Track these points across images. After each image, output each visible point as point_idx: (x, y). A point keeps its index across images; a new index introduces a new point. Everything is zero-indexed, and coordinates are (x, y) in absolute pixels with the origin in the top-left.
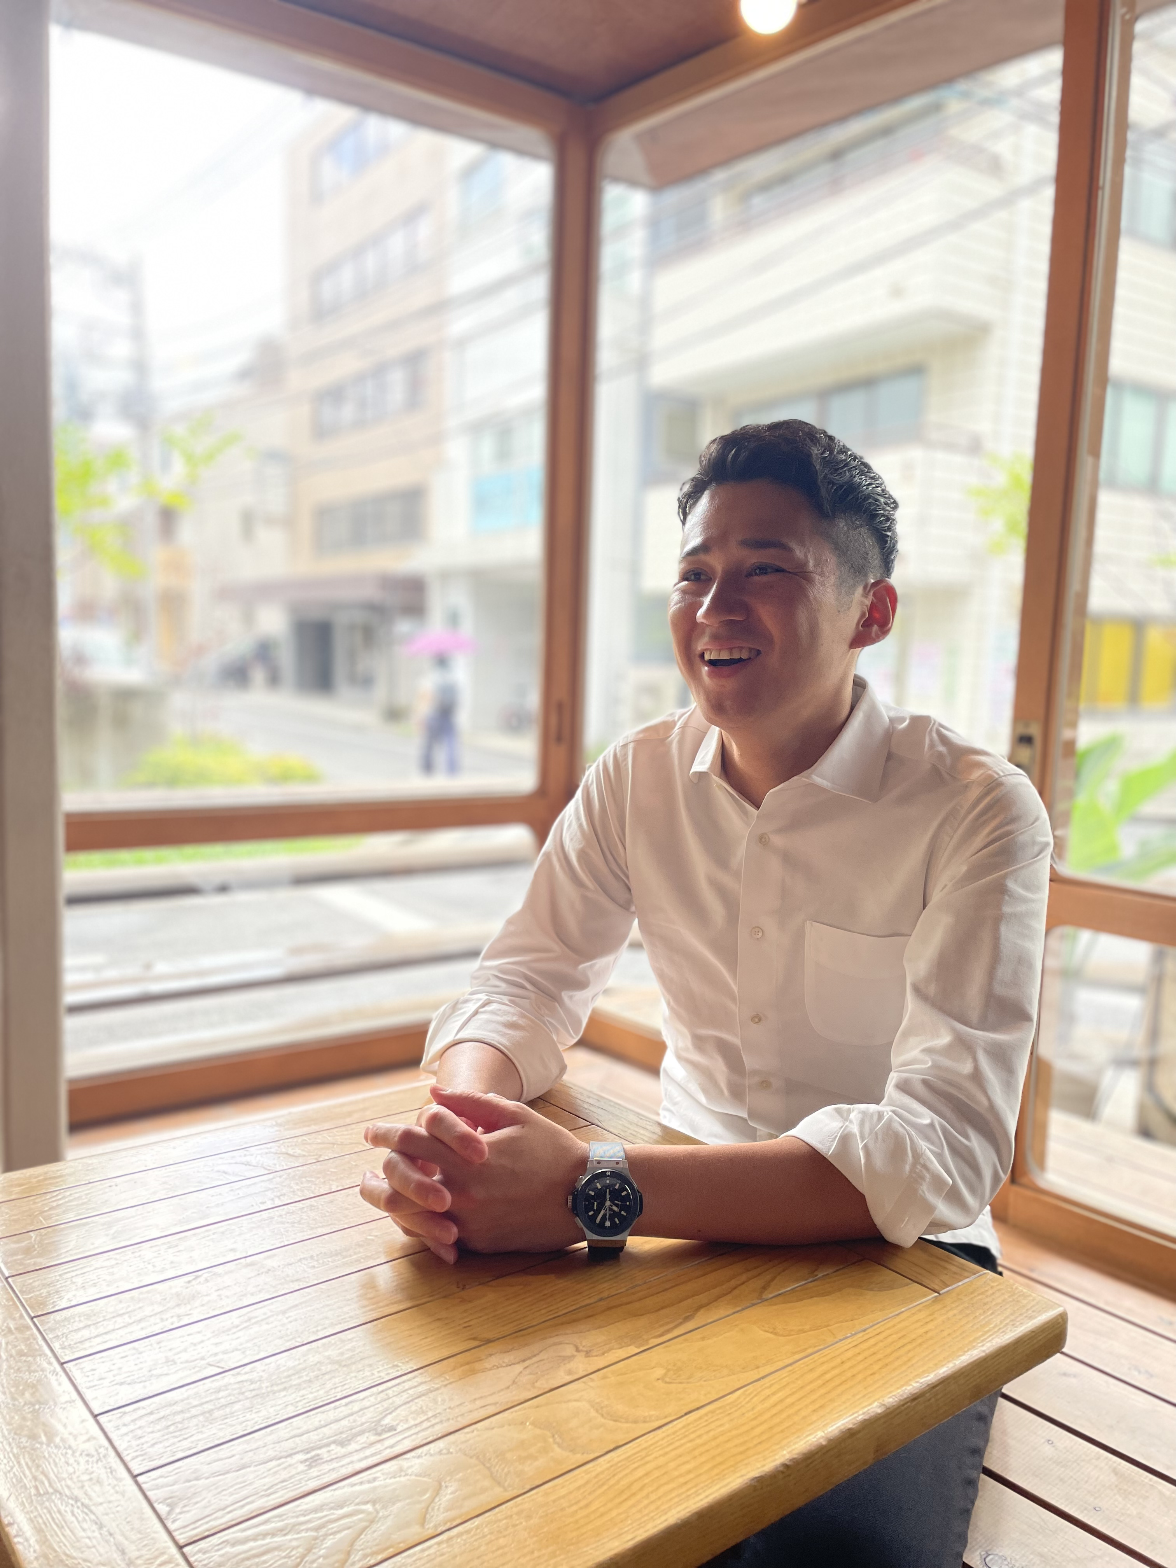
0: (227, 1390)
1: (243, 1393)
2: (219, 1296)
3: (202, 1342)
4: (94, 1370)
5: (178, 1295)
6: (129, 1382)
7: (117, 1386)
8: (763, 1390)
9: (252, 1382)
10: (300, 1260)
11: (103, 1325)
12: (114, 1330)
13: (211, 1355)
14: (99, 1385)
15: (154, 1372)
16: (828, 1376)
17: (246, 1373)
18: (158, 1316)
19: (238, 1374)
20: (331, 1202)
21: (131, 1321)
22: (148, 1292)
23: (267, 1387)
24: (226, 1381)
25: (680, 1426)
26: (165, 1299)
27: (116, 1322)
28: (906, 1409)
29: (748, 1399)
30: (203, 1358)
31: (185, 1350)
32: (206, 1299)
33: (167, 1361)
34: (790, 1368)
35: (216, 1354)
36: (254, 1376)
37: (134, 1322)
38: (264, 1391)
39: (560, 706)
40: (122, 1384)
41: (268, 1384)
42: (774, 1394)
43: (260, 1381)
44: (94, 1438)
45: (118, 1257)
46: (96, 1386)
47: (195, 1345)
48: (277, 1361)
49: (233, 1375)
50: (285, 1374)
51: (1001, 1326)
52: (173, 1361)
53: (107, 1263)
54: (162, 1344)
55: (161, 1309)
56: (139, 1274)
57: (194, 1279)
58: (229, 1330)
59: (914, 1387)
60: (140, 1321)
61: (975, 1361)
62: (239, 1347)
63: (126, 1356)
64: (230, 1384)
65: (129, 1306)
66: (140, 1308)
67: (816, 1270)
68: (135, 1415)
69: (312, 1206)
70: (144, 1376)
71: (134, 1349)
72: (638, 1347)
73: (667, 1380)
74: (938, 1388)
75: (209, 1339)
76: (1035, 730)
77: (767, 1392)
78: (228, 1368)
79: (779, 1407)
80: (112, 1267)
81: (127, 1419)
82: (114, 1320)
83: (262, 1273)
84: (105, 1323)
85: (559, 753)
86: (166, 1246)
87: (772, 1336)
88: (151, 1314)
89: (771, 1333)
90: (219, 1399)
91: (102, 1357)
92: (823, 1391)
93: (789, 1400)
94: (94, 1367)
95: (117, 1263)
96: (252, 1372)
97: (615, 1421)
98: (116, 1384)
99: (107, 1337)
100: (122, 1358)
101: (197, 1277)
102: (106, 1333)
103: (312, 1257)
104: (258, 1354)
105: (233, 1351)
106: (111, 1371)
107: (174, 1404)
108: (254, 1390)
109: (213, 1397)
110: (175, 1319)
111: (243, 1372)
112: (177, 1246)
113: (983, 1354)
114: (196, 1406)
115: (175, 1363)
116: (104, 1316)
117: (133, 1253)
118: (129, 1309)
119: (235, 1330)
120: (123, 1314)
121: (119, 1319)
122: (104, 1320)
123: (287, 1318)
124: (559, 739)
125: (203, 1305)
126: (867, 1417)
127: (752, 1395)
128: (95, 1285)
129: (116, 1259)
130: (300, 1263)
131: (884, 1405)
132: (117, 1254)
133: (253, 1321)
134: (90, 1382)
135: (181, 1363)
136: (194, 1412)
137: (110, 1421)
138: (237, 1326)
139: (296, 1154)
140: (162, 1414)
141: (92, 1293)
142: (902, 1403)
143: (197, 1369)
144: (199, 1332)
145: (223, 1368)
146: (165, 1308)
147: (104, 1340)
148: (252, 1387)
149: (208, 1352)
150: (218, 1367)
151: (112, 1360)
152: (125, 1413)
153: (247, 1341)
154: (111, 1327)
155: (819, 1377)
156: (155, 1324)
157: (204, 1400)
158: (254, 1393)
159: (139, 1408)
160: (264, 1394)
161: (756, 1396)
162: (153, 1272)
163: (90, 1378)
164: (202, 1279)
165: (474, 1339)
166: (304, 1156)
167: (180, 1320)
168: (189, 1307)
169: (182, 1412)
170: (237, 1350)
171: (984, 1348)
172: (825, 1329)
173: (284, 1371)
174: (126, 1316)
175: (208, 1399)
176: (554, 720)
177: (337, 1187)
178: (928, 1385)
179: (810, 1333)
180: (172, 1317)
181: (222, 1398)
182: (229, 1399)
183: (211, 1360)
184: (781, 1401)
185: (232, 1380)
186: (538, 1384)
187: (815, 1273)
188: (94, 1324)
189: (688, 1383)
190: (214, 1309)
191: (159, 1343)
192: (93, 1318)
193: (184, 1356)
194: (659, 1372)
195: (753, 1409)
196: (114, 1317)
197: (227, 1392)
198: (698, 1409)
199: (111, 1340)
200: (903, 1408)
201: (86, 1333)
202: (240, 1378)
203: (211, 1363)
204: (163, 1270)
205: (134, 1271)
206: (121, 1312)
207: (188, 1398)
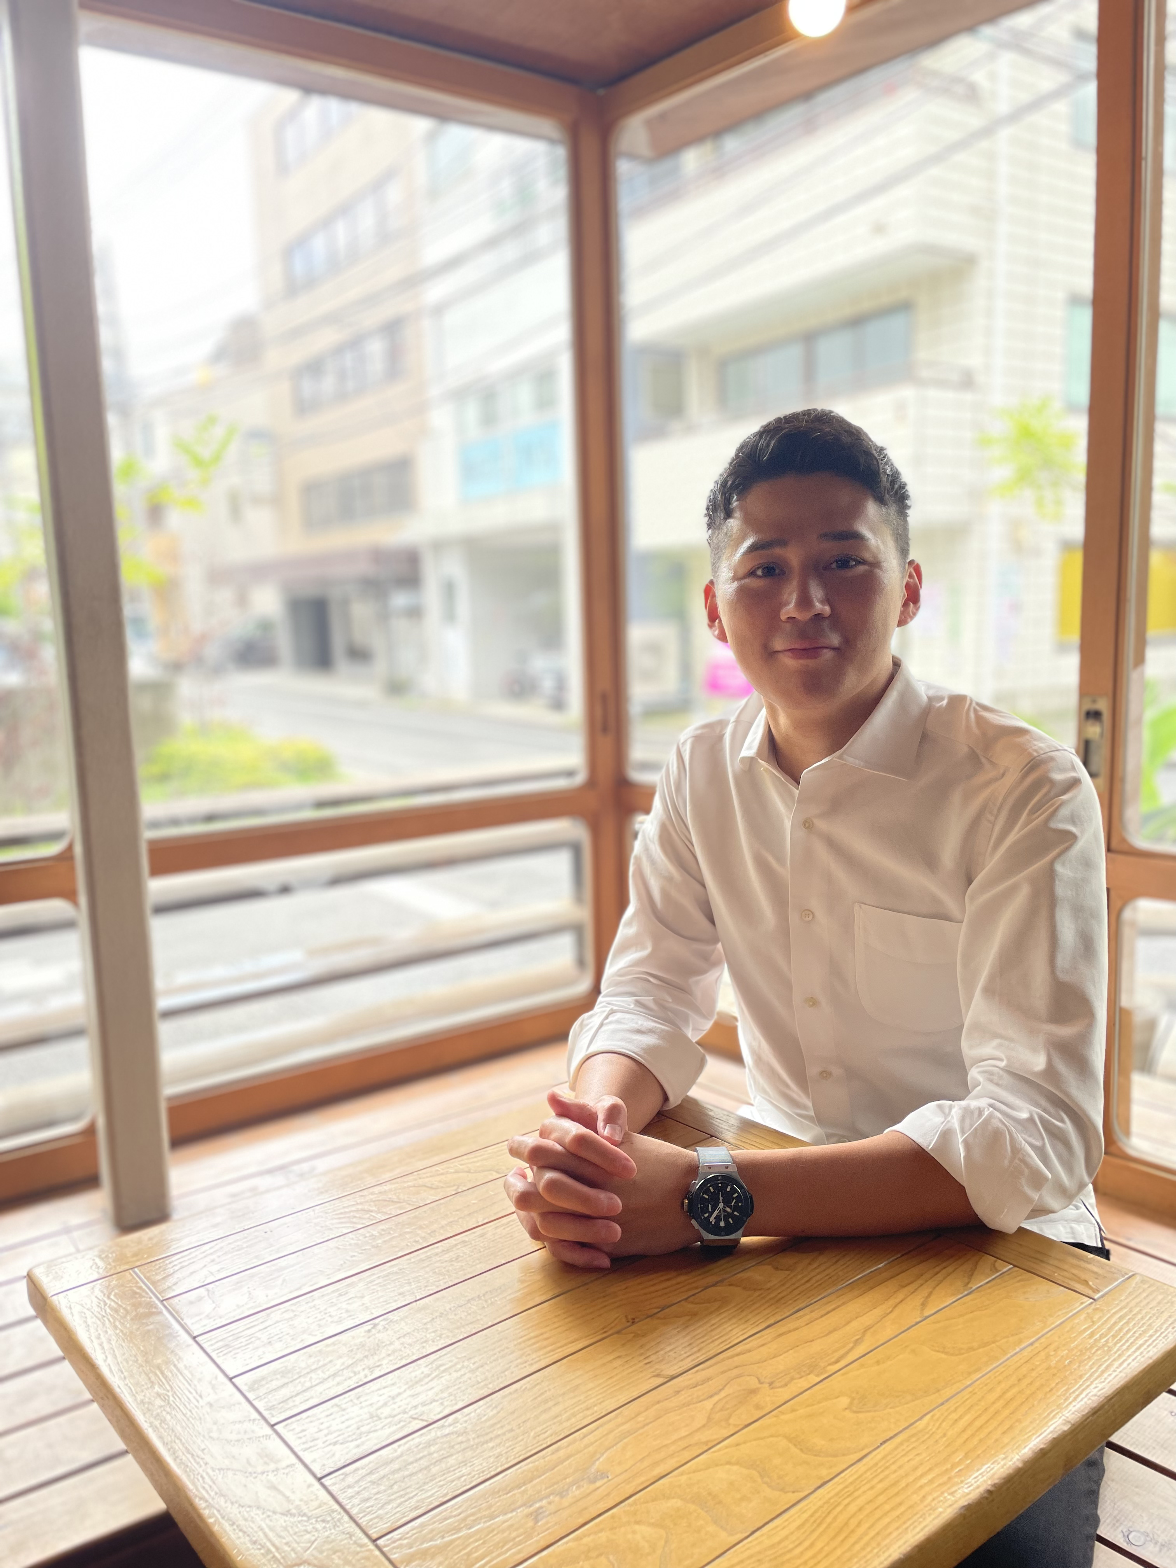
0: (437, 1444)
1: (453, 1447)
2: (402, 1344)
3: (399, 1394)
4: (303, 1431)
5: (363, 1345)
6: (341, 1441)
7: (331, 1447)
8: (949, 1414)
9: (459, 1434)
10: (469, 1301)
11: (300, 1382)
12: (312, 1387)
13: (411, 1408)
14: (314, 1446)
15: (363, 1429)
16: (1009, 1395)
17: (450, 1425)
18: (350, 1369)
19: (443, 1426)
20: (482, 1235)
21: (326, 1376)
22: (334, 1344)
23: (474, 1439)
24: (433, 1434)
25: (879, 1457)
26: (352, 1351)
27: (311, 1378)
28: (1088, 1424)
29: (937, 1425)
30: (405, 1412)
31: (385, 1404)
32: (391, 1348)
33: (372, 1417)
34: (970, 1389)
35: (416, 1407)
36: (459, 1426)
37: (329, 1377)
38: (472, 1443)
39: (604, 698)
40: (335, 1443)
41: (473, 1436)
42: (961, 1417)
43: (465, 1432)
44: (325, 1504)
45: (293, 1308)
46: (310, 1447)
47: (393, 1398)
48: (476, 1410)
49: (438, 1428)
50: (488, 1424)
51: (1163, 1330)
52: (377, 1416)
53: (287, 1316)
54: (362, 1399)
55: (350, 1362)
56: (320, 1326)
57: (373, 1328)
58: (421, 1380)
59: (1093, 1401)
60: (334, 1375)
61: (1144, 1369)
62: (436, 1398)
63: (331, 1414)
64: (438, 1438)
65: (319, 1361)
66: (331, 1362)
67: (968, 1283)
68: (357, 1477)
69: (464, 1242)
70: (354, 1434)
71: (337, 1405)
72: (817, 1376)
73: (854, 1408)
74: (1113, 1400)
75: (405, 1391)
76: (1103, 705)
77: (954, 1416)
78: (431, 1421)
79: (969, 1432)
80: (291, 1319)
81: (350, 1480)
82: (309, 1376)
83: (436, 1317)
84: (302, 1380)
85: (606, 743)
86: (336, 1294)
87: (943, 1356)
88: (342, 1368)
89: (942, 1352)
90: (432, 1454)
91: (308, 1417)
92: (1007, 1412)
93: (978, 1423)
94: (304, 1428)
95: (295, 1315)
96: (454, 1423)
97: (816, 1455)
98: (330, 1444)
99: (307, 1395)
100: (327, 1416)
101: (375, 1325)
102: (304, 1391)
103: (479, 1297)
104: (456, 1404)
105: (431, 1403)
106: (321, 1431)
107: (391, 1462)
108: (462, 1442)
109: (425, 1453)
110: (366, 1371)
111: (446, 1424)
112: (347, 1293)
113: (1151, 1361)
114: (412, 1463)
115: (380, 1419)
116: (298, 1373)
117: (307, 1303)
118: (321, 1363)
119: (427, 1380)
120: (316, 1369)
121: (313, 1375)
122: (300, 1377)
123: (474, 1363)
124: (605, 729)
125: (389, 1355)
126: (1055, 1436)
127: (941, 1420)
128: (280, 1340)
129: (293, 1311)
130: (469, 1305)
131: (1069, 1422)
132: (292, 1304)
133: (442, 1368)
134: (304, 1443)
135: (386, 1418)
136: (411, 1469)
137: (334, 1484)
138: (429, 1375)
139: (434, 1186)
140: (382, 1473)
141: (279, 1349)
142: (1084, 1418)
143: (402, 1424)
144: (393, 1384)
145: (426, 1421)
146: (354, 1360)
147: (306, 1398)
148: (460, 1439)
149: (408, 1404)
150: (422, 1420)
151: (319, 1419)
152: (346, 1475)
153: (442, 1391)
154: (308, 1384)
155: (1000, 1397)
156: (350, 1378)
157: (418, 1456)
158: (463, 1446)
159: (357, 1469)
160: (473, 1446)
161: (943, 1421)
162: (332, 1322)
163: (304, 1440)
164: (380, 1327)
165: (658, 1376)
166: (442, 1187)
167: (372, 1372)
168: (376, 1358)
169: (400, 1469)
170: (434, 1401)
171: (1151, 1354)
172: (993, 1345)
173: (486, 1421)
174: (319, 1372)
175: (421, 1455)
176: (599, 712)
177: (484, 1219)
178: (1106, 1397)
179: (981, 1350)
180: (364, 1369)
181: (434, 1452)
182: (441, 1453)
183: (412, 1412)
184: (970, 1424)
185: (439, 1434)
186: (731, 1421)
187: (970, 1285)
188: (291, 1382)
189: (875, 1411)
190: (401, 1359)
191: (358, 1398)
192: (290, 1375)
193: (386, 1411)
194: (844, 1401)
195: (945, 1435)
196: (308, 1373)
197: (437, 1446)
198: (891, 1438)
199: (312, 1397)
200: (1086, 1422)
201: (285, 1392)
202: (447, 1431)
203: (415, 1416)
204: (340, 1321)
205: (314, 1322)
206: (313, 1367)
207: (401, 1455)
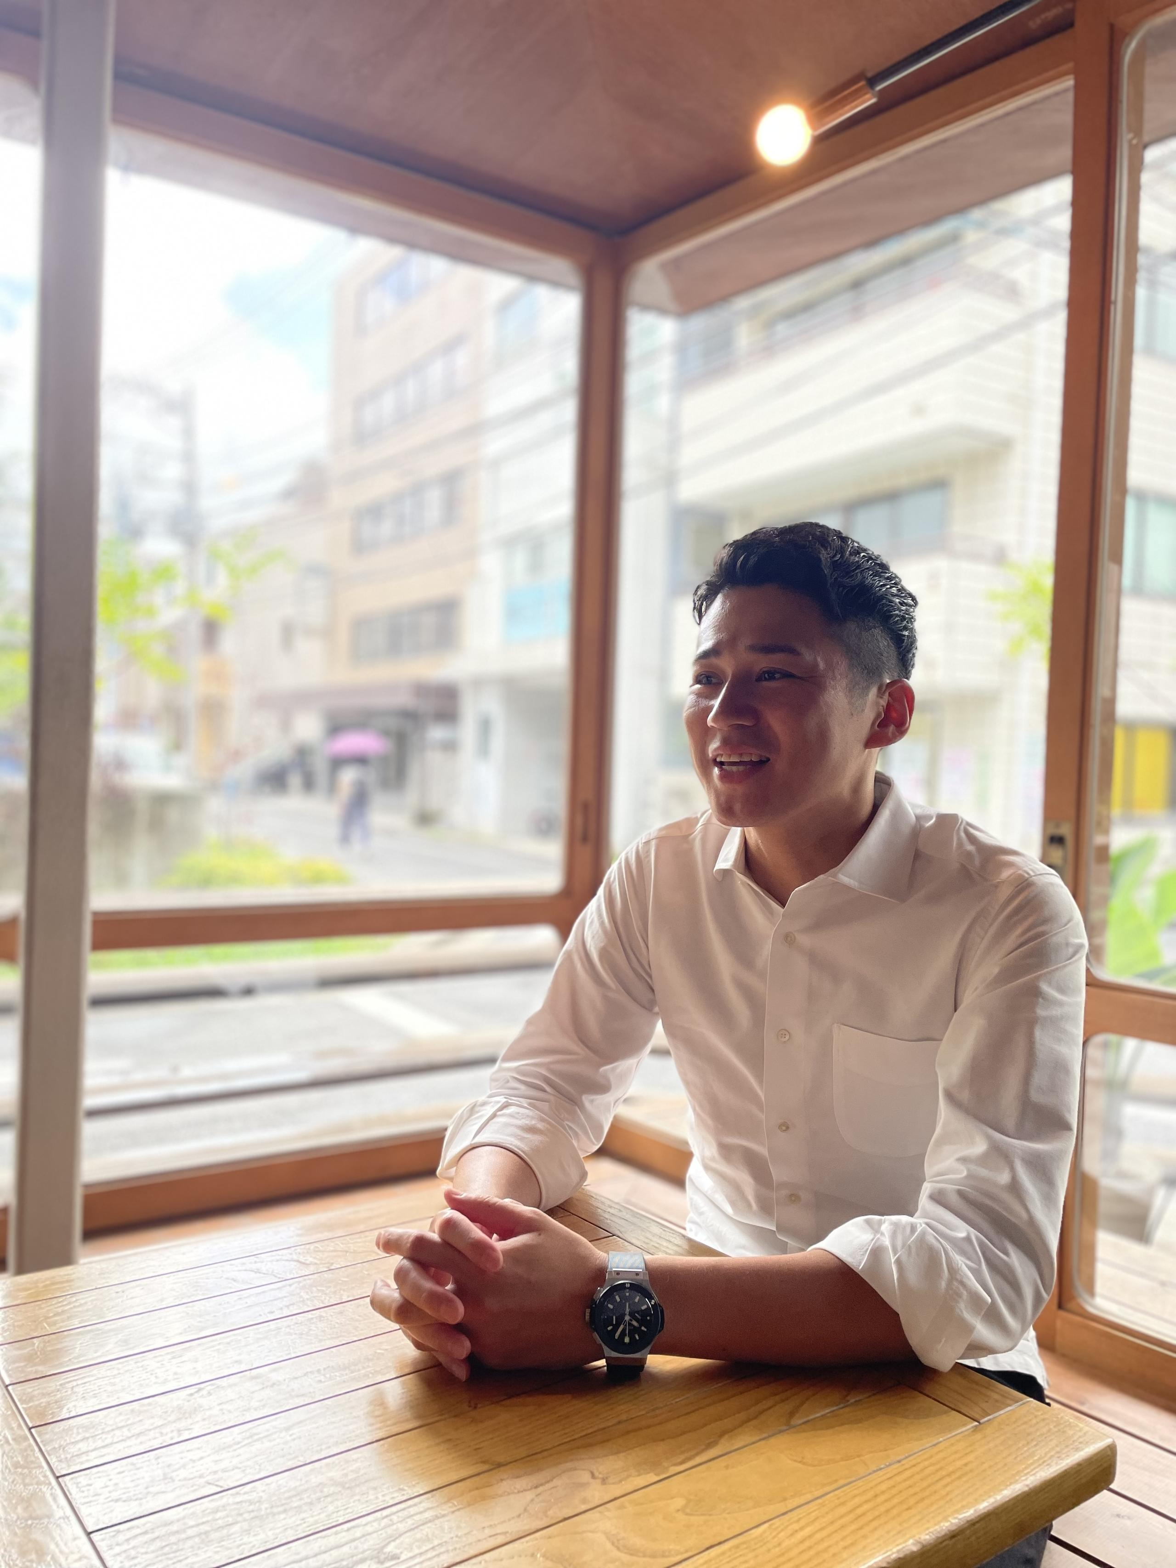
0: (225, 1510)
1: (241, 1515)
2: (222, 1410)
3: (202, 1458)
4: (90, 1485)
5: (179, 1408)
6: (124, 1499)
7: (112, 1503)
8: (791, 1524)
9: (251, 1502)
10: (306, 1374)
11: (101, 1438)
12: (112, 1444)
13: (210, 1473)
14: (95, 1501)
15: (151, 1489)
16: (859, 1511)
17: (245, 1493)
18: (157, 1430)
19: (238, 1493)
20: (341, 1313)
21: (129, 1435)
22: (149, 1404)
23: (266, 1509)
24: (224, 1501)
25: (701, 1561)
26: (166, 1412)
27: (114, 1435)
28: (944, 1547)
29: (774, 1534)
30: (201, 1476)
31: (184, 1466)
32: (208, 1413)
33: (165, 1479)
34: (820, 1501)
35: (215, 1472)
36: (254, 1496)
37: (133, 1436)
38: (263, 1513)
39: (586, 807)
40: (117, 1501)
41: (267, 1506)
42: (802, 1529)
43: (259, 1501)
44: (86, 1557)
45: (120, 1366)
46: (90, 1502)
47: (194, 1461)
48: (277, 1481)
49: (232, 1495)
50: (286, 1495)
51: (1045, 1459)
52: (171, 1478)
53: (109, 1373)
54: (160, 1461)
55: (160, 1423)
56: (141, 1385)
57: (196, 1392)
58: (230, 1446)
59: (952, 1523)
60: (139, 1435)
61: (1018, 1496)
62: (240, 1466)
63: (123, 1472)
64: (228, 1504)
65: (129, 1419)
66: (141, 1421)
67: (847, 1396)
68: (129, 1535)
69: (321, 1316)
70: (140, 1493)
71: (133, 1464)
72: (657, 1475)
73: (688, 1511)
74: (978, 1525)
75: (209, 1455)
76: (1066, 830)
77: (796, 1526)
78: (226, 1487)
79: (807, 1544)
80: (114, 1376)
81: (121, 1538)
82: (112, 1434)
83: (267, 1387)
84: (104, 1436)
85: (585, 853)
86: (169, 1356)
87: (800, 1465)
88: (151, 1427)
89: (800, 1462)
90: (217, 1520)
91: (98, 1472)
92: (853, 1527)
93: (818, 1536)
94: (90, 1482)
95: (119, 1374)
96: (251, 1492)
97: (631, 1555)
98: (112, 1501)
99: (104, 1451)
100: (119, 1473)
101: (200, 1390)
102: (103, 1447)
103: (319, 1371)
104: (259, 1473)
105: (233, 1469)
106: (107, 1486)
107: (170, 1524)
108: (253, 1511)
109: (210, 1518)
110: (175, 1434)
111: (242, 1492)
112: (181, 1356)
113: (1026, 1489)
114: (192, 1527)
115: (173, 1481)
116: (103, 1429)
117: (136, 1363)
118: (129, 1422)
119: (235, 1447)
120: (123, 1427)
121: (117, 1433)
122: (103, 1433)
123: (291, 1435)
124: (585, 839)
125: (204, 1420)
126: (901, 1555)
127: (780, 1529)
128: (95, 1396)
129: (119, 1369)
130: (306, 1377)
131: (920, 1543)
132: (120, 1363)
133: (256, 1437)
134: (84, 1497)
135: (180, 1480)
136: (190, 1532)
137: (103, 1540)
138: (239, 1443)
139: (308, 1262)
140: (156, 1534)
141: (92, 1404)
142: (940, 1540)
143: (195, 1487)
144: (199, 1448)
145: (221, 1487)
146: (165, 1422)
147: (103, 1454)
148: (252, 1507)
149: (208, 1469)
150: (217, 1486)
151: (108, 1475)
152: (119, 1532)
153: (248, 1460)
154: (109, 1441)
155: (851, 1511)
156: (155, 1438)
157: (200, 1521)
158: (252, 1515)
159: (132, 1528)
160: (262, 1516)
161: (782, 1530)
162: (155, 1383)
163: (86, 1494)
164: (204, 1392)
165: (484, 1462)
166: (316, 1264)
167: (180, 1435)
168: (190, 1421)
169: (177, 1532)
170: (237, 1468)
171: (1028, 1482)
172: (857, 1459)
173: (285, 1492)
174: (125, 1430)
175: (204, 1520)
176: (579, 821)
177: (348, 1297)
178: (968, 1522)
179: (842, 1463)
180: (172, 1431)
181: (219, 1518)
182: (226, 1520)
183: (210, 1478)
184: (810, 1536)
185: (231, 1501)
186: (550, 1513)
187: (848, 1398)
188: (92, 1437)
189: (710, 1515)
190: (215, 1425)
191: (158, 1458)
192: (92, 1431)
193: (183, 1474)
194: (680, 1502)
195: (779, 1545)
196: (113, 1430)
197: (224, 1513)
198: (720, 1543)
199: (109, 1454)
200: (941, 1546)
201: (83, 1446)
202: (239, 1499)
203: (210, 1482)
204: (165, 1381)
205: (136, 1382)
206: (120, 1425)
207: (184, 1518)
